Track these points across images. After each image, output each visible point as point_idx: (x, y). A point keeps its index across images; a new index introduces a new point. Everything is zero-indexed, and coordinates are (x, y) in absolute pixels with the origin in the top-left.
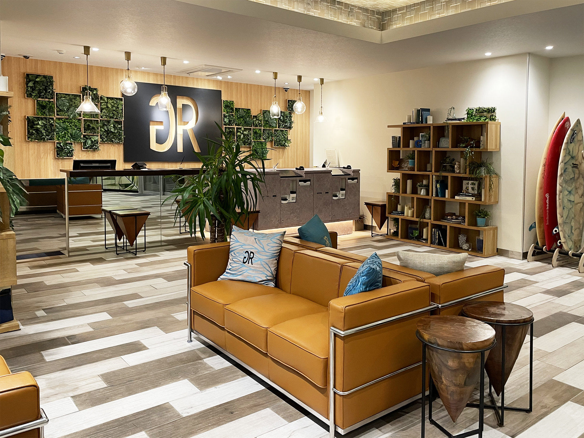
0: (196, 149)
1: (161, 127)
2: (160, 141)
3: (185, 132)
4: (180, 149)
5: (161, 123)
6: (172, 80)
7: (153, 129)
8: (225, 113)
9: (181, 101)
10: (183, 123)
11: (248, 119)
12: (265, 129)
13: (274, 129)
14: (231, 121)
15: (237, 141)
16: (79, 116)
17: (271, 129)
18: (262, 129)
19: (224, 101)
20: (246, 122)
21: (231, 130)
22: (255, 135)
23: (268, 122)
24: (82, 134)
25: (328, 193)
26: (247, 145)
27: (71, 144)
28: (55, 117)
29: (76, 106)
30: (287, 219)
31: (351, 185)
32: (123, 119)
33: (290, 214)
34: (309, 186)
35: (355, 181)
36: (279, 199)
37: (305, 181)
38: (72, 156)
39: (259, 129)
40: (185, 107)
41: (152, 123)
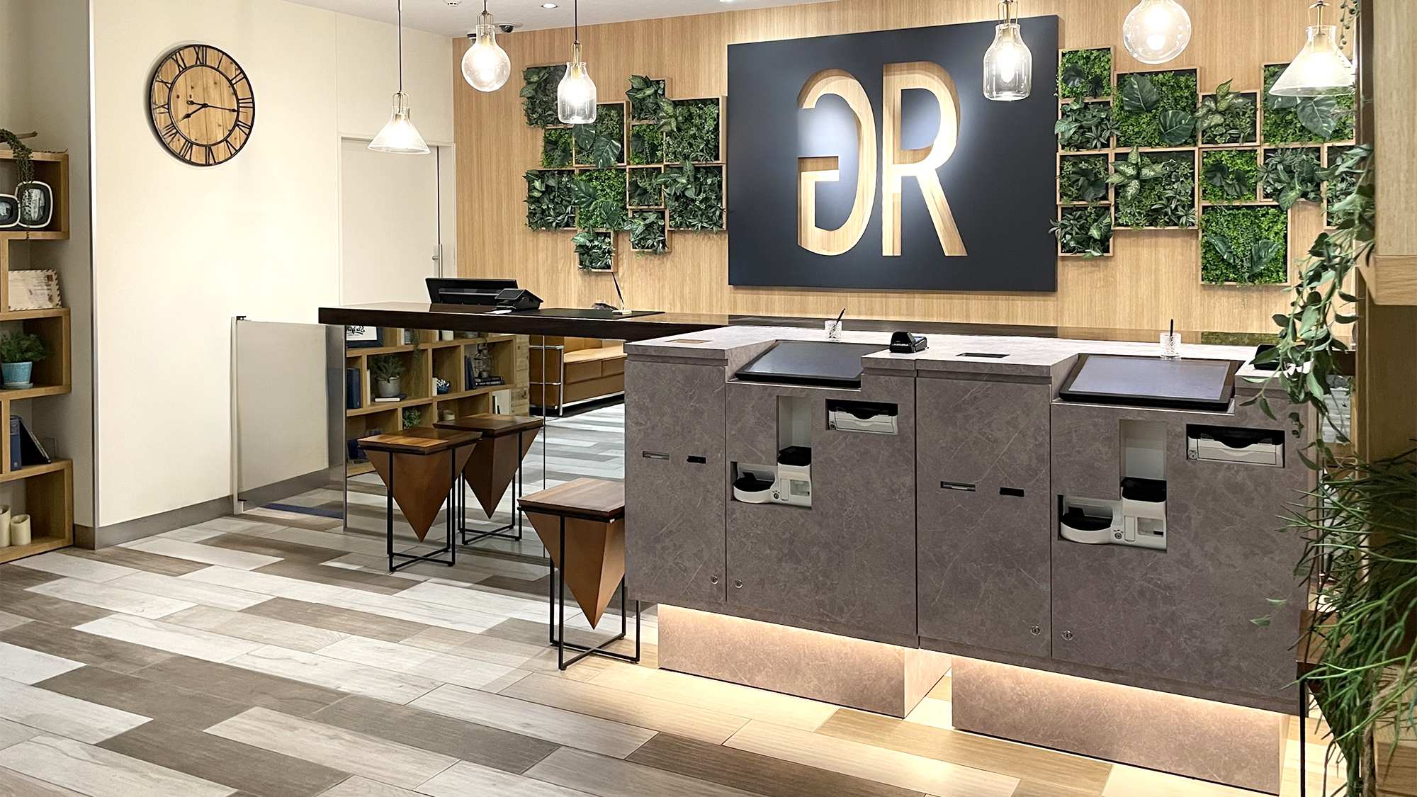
0: (951, 244)
1: (830, 176)
2: (829, 220)
3: (911, 185)
4: (891, 246)
5: (831, 161)
6: (878, 14)
7: (809, 181)
8: (1069, 101)
9: (898, 81)
10: (909, 155)
11: (1174, 114)
12: (1275, 151)
13: (1326, 145)
14: (1090, 130)
15: (1117, 209)
16: (620, 159)
17: (1311, 144)
18: (1260, 151)
19: (1064, 55)
20: (1165, 128)
21: (1083, 165)
22: (1217, 181)
23: (1289, 117)
24: (624, 208)
25: (1020, 493)
26: (1167, 224)
27: (607, 235)
28: (575, 167)
29: (611, 134)
30: (762, 582)
31: (1220, 476)
32: (722, 159)
33: (780, 560)
34: (888, 438)
35: (1256, 453)
36: (716, 474)
37: (863, 410)
38: (609, 267)
39: (1241, 153)
40: (913, 98)
41: (809, 164)
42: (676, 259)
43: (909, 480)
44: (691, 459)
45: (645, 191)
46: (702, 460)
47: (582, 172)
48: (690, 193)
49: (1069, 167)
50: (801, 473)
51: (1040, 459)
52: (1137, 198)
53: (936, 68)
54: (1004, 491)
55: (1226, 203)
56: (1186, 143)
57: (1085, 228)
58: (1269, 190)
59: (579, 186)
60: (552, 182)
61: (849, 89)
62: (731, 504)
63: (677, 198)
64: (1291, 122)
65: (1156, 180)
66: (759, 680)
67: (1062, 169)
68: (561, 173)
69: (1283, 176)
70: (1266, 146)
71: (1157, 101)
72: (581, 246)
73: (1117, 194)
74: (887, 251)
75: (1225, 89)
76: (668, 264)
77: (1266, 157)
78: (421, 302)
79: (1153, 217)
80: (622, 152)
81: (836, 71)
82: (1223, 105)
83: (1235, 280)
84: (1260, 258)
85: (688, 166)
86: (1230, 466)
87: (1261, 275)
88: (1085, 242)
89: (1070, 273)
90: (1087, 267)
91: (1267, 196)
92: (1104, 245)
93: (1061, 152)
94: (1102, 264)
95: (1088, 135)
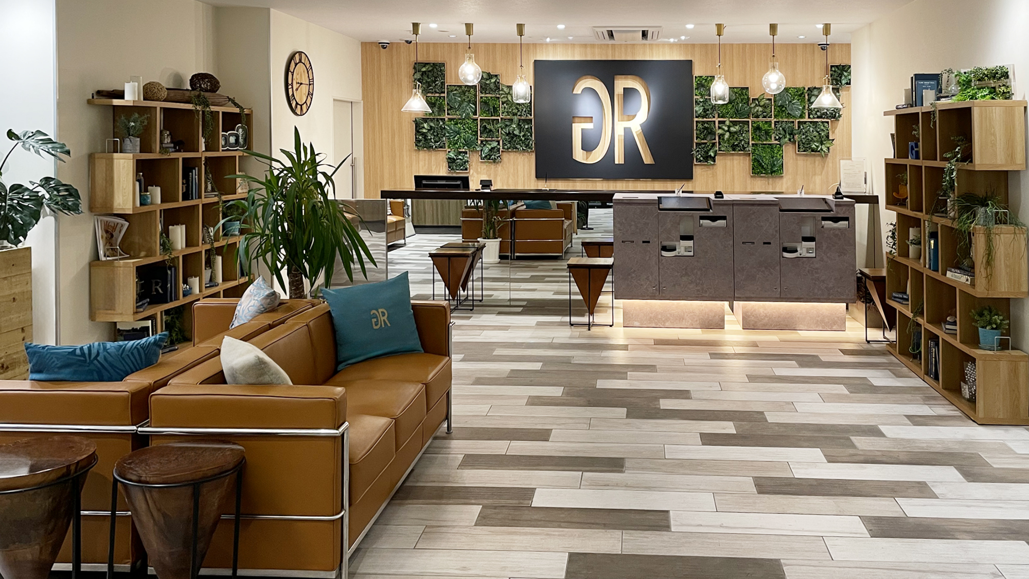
0: (647, 159)
1: (589, 126)
2: (588, 147)
3: (628, 131)
4: (619, 159)
5: (589, 119)
7: (577, 129)
8: (698, 97)
9: (621, 84)
10: (626, 118)
11: (742, 106)
13: (797, 120)
14: (708, 110)
15: (720, 144)
16: (475, 113)
17: (791, 120)
18: (773, 122)
19: (696, 77)
20: (737, 111)
21: (706, 125)
22: (758, 133)
23: (784, 109)
24: (477, 139)
25: (769, 243)
26: (739, 151)
27: (466, 153)
28: (446, 117)
29: (470, 101)
30: (674, 285)
31: (832, 232)
33: (681, 277)
34: (722, 228)
35: (841, 224)
36: (655, 246)
37: (714, 219)
38: (466, 169)
39: (766, 122)
40: (628, 92)
41: (576, 120)
42: (504, 165)
43: (731, 242)
44: (644, 242)
45: (491, 130)
46: (649, 242)
47: (450, 120)
48: (517, 132)
49: (699, 125)
50: (690, 243)
51: (776, 231)
52: (728, 140)
53: (638, 78)
54: (765, 243)
55: (761, 142)
56: (746, 118)
57: (707, 152)
58: (777, 138)
59: (450, 127)
60: (432, 124)
62: (660, 257)
63: (509, 134)
64: (784, 111)
65: (736, 133)
67: (697, 126)
68: (438, 120)
69: (782, 132)
71: (735, 100)
72: (449, 158)
73: (719, 138)
74: (617, 162)
75: (762, 97)
76: (499, 167)
77: (775, 125)
79: (734, 147)
80: (476, 111)
82: (762, 103)
83: (764, 173)
84: (774, 165)
85: (516, 118)
86: (834, 229)
87: (774, 171)
88: (707, 158)
89: (699, 171)
90: (705, 169)
91: (776, 140)
92: (714, 159)
93: (696, 119)
94: (711, 167)
95: (708, 112)
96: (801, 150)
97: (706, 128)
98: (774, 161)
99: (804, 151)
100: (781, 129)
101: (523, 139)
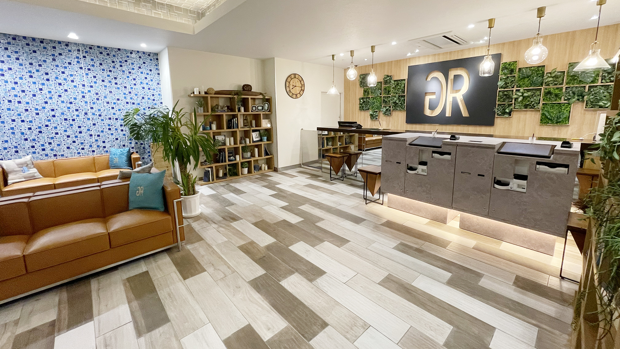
0: (465, 114)
1: (433, 97)
2: (432, 108)
3: (454, 100)
4: (448, 114)
5: (433, 93)
7: (427, 99)
8: (503, 76)
9: (453, 73)
10: (454, 91)
11: (536, 78)
12: (569, 87)
13: (588, 85)
14: (508, 83)
15: (515, 104)
16: (381, 94)
17: (582, 85)
18: (564, 88)
19: (502, 64)
20: (533, 82)
21: (506, 93)
22: (548, 96)
23: (576, 78)
24: (381, 106)
25: (483, 176)
26: (530, 108)
27: (377, 112)
28: (370, 96)
29: (379, 89)
30: (413, 191)
31: (546, 175)
32: (405, 94)
33: (417, 187)
34: (448, 161)
35: (558, 170)
36: (403, 167)
37: (442, 154)
38: (377, 119)
39: (557, 88)
40: (456, 77)
41: (428, 94)
42: (393, 117)
43: (453, 171)
44: (397, 163)
45: (386, 102)
46: (400, 163)
47: (372, 97)
48: (397, 102)
49: (501, 93)
50: (425, 167)
51: (490, 168)
52: (522, 101)
53: (464, 69)
54: (479, 175)
55: (550, 102)
56: (539, 86)
57: (504, 110)
58: (566, 98)
59: (371, 101)
60: (365, 100)
61: (440, 75)
62: (406, 173)
63: (394, 103)
64: (576, 79)
65: (528, 96)
66: (411, 212)
67: (499, 94)
68: (367, 98)
69: (572, 95)
70: (567, 86)
71: (531, 75)
72: (371, 114)
73: (515, 100)
74: (447, 115)
75: (554, 71)
76: (391, 118)
77: (566, 89)
78: (337, 126)
79: (526, 106)
80: (381, 93)
81: (436, 71)
82: (553, 75)
83: (551, 123)
84: (560, 117)
85: (397, 95)
86: (549, 173)
87: (560, 122)
88: (504, 113)
89: (499, 121)
90: (503, 120)
91: (565, 100)
92: (510, 114)
93: (499, 90)
94: (508, 119)
95: (508, 85)
96: (588, 107)
97: (506, 95)
98: (560, 115)
99: (592, 107)
100: (571, 92)
101: (400, 105)
